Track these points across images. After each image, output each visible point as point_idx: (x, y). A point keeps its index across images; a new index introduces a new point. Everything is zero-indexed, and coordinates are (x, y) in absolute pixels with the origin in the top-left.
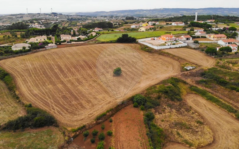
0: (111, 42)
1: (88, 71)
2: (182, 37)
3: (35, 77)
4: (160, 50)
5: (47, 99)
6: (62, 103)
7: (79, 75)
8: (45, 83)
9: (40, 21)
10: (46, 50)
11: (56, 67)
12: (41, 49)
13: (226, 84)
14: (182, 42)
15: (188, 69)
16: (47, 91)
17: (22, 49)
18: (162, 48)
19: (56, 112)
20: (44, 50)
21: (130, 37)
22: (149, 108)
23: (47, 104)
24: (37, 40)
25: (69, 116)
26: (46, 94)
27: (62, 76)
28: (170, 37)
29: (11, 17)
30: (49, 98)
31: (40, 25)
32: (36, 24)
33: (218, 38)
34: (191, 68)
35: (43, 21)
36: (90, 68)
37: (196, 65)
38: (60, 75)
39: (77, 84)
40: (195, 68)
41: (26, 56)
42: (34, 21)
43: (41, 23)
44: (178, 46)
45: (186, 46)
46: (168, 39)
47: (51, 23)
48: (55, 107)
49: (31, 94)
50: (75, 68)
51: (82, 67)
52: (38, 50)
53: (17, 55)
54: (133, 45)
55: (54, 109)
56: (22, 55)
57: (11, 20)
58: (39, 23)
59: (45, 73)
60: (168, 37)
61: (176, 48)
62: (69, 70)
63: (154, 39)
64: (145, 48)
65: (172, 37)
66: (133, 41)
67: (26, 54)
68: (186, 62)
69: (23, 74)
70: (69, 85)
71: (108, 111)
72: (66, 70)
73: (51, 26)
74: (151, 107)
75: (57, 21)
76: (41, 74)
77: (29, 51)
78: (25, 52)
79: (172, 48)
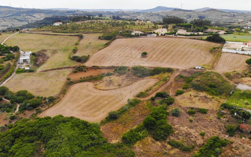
10: (147, 37)
20: (145, 37)
21: (220, 37)
24: (159, 31)
34: (200, 68)
36: (139, 50)
48: (94, 59)
56: (131, 38)
61: (244, 54)
63: (246, 44)
64: (215, 48)
77: (137, 36)
78: (135, 36)
79: (239, 54)
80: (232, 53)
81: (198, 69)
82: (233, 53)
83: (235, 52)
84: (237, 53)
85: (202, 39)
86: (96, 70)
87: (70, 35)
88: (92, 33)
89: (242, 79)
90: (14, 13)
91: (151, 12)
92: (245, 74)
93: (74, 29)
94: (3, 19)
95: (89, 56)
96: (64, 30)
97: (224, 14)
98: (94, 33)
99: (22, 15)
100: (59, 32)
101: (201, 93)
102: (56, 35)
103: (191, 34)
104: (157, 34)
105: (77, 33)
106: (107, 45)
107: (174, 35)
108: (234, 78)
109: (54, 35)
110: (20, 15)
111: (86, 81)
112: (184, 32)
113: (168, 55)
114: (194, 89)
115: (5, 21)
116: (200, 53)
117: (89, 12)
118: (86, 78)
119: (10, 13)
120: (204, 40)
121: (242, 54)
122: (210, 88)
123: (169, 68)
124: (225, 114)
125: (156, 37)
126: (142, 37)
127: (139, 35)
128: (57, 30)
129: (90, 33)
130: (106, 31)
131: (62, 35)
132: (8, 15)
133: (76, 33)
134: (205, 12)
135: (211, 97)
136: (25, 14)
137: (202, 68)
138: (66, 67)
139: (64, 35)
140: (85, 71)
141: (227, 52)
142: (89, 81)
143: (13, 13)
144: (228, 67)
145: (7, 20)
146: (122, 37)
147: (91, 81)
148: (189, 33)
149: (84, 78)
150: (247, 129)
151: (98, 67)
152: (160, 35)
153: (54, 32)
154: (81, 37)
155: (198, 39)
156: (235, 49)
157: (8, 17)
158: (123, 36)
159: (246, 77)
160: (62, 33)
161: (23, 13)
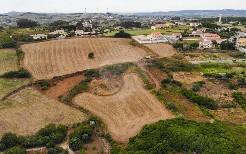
0: (110, 37)
1: (72, 54)
2: (173, 35)
3: (37, 55)
4: (142, 44)
5: (35, 67)
6: (41, 69)
7: (63, 56)
8: (40, 58)
9: (90, 20)
10: (56, 39)
11: (52, 50)
12: (52, 39)
13: (162, 68)
14: (166, 39)
15: (147, 57)
16: (38, 62)
17: (39, 38)
18: (145, 43)
19: (35, 73)
20: (55, 40)
21: (126, 33)
22: (92, 77)
23: (33, 69)
24: (56, 33)
25: (41, 75)
26: (36, 64)
27: (53, 55)
28: (157, 34)
29: (70, 15)
30: (37, 66)
31: (89, 24)
32: (86, 22)
33: (209, 37)
34: (150, 57)
35: (93, 20)
36: (75, 52)
37: (157, 55)
38: (52, 55)
39: (59, 60)
40: (154, 57)
41: (41, 43)
42: (85, 20)
43: (91, 22)
44: (159, 41)
45: (167, 42)
46: (155, 36)
47: (100, 22)
48: (36, 70)
49: (28, 64)
50: (64, 51)
51: (70, 51)
52: (50, 39)
53: (35, 42)
54: (125, 39)
55: (35, 72)
56: (38, 42)
57: (69, 18)
58: (89, 22)
59: (44, 53)
60: (155, 34)
61: (157, 43)
62: (60, 52)
63: (147, 36)
64: (132, 42)
65: (159, 34)
66: (128, 36)
67: (41, 42)
68: (152, 53)
69: (31, 53)
70: (53, 61)
71: (64, 75)
72: (58, 52)
73: (99, 25)
74: (94, 76)
75: (106, 21)
76: (41, 54)
77: (44, 39)
78: (41, 40)
83: (150, 42)
97: (41, 16)
103: (89, 33)
111: (78, 94)
120: (113, 37)
122: (183, 68)
124: (214, 80)
125: (66, 38)
126: (52, 40)
127: (47, 38)
134: (22, 16)
135: (189, 73)
140: (55, 85)
150: (236, 83)
158: (25, 41)
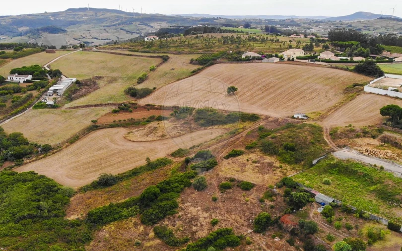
15: (296, 116)
34: (301, 117)
53: (234, 62)
61: (396, 98)
77: (247, 60)
78: (244, 61)
79: (389, 97)
80: (378, 94)
81: (298, 118)
82: (381, 95)
83: (383, 92)
84: (386, 95)
85: (347, 69)
86: (149, 110)
87: (151, 57)
88: (186, 54)
89: (355, 140)
90: (124, 20)
91: (340, 21)
92: (363, 133)
93: (162, 48)
94: (105, 29)
95: (154, 88)
96: (148, 48)
98: (189, 54)
99: (134, 23)
100: (137, 51)
101: (269, 158)
102: (130, 55)
103: (341, 59)
104: (281, 58)
105: (164, 53)
106: (195, 73)
107: (310, 60)
108: (340, 138)
109: (128, 55)
110: (132, 24)
112: (330, 56)
113: (271, 93)
114: (261, 151)
115: (107, 32)
116: (327, 92)
117: (236, 19)
118: (122, 122)
119: (118, 20)
120: (351, 71)
121: (394, 97)
122: (284, 151)
123: (254, 115)
124: (276, 195)
125: (276, 63)
126: (255, 62)
127: (251, 58)
128: (136, 49)
129: (183, 53)
130: (209, 51)
131: (139, 56)
132: (114, 24)
133: (162, 52)
135: (279, 165)
136: (138, 23)
137: (303, 118)
138: (108, 104)
139: (142, 56)
140: (131, 112)
141: (371, 93)
142: (124, 127)
143: (122, 20)
144: (348, 117)
145: (110, 31)
146: (226, 61)
147: (127, 127)
148: (338, 59)
149: (120, 121)
151: (153, 106)
152: (286, 59)
153: (130, 51)
154: (165, 59)
155: (342, 69)
156: (386, 89)
157: (113, 25)
158: (228, 59)
159: (364, 136)
160: (141, 52)
161: (137, 20)
